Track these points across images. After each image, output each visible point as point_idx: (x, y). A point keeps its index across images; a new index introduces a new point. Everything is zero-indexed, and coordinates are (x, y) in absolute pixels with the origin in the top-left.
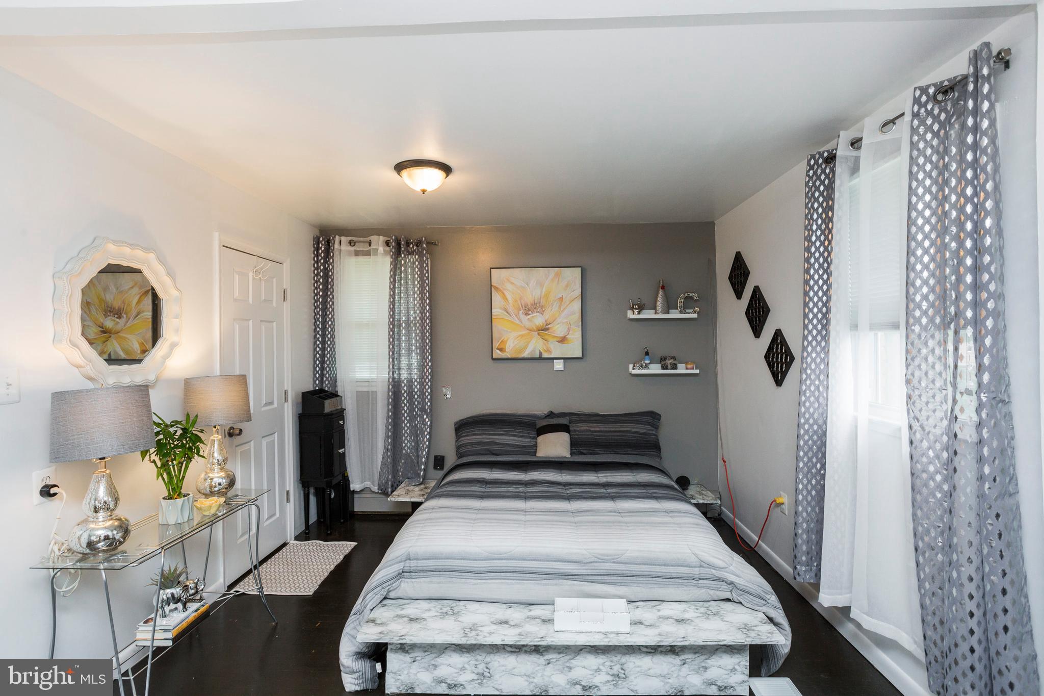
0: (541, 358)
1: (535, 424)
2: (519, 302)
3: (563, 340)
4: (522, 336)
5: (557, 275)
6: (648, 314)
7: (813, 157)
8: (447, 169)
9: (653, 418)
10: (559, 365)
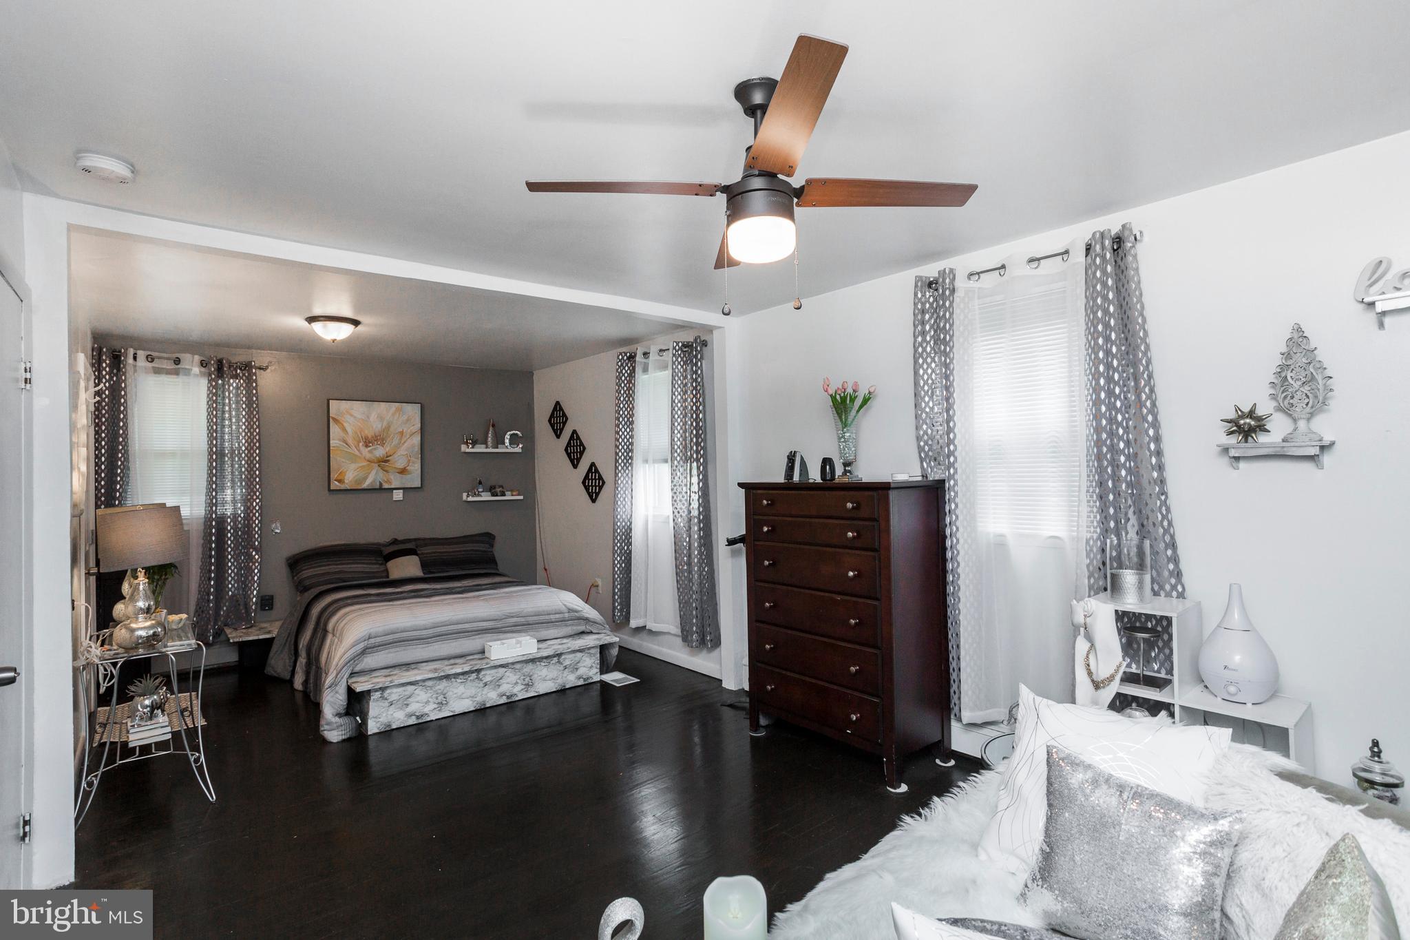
0: (381, 489)
1: (381, 552)
2: (359, 433)
3: (403, 471)
4: (363, 466)
5: (398, 410)
6: (480, 449)
7: (621, 354)
8: (356, 323)
9: (489, 538)
10: (398, 495)
